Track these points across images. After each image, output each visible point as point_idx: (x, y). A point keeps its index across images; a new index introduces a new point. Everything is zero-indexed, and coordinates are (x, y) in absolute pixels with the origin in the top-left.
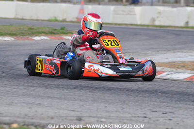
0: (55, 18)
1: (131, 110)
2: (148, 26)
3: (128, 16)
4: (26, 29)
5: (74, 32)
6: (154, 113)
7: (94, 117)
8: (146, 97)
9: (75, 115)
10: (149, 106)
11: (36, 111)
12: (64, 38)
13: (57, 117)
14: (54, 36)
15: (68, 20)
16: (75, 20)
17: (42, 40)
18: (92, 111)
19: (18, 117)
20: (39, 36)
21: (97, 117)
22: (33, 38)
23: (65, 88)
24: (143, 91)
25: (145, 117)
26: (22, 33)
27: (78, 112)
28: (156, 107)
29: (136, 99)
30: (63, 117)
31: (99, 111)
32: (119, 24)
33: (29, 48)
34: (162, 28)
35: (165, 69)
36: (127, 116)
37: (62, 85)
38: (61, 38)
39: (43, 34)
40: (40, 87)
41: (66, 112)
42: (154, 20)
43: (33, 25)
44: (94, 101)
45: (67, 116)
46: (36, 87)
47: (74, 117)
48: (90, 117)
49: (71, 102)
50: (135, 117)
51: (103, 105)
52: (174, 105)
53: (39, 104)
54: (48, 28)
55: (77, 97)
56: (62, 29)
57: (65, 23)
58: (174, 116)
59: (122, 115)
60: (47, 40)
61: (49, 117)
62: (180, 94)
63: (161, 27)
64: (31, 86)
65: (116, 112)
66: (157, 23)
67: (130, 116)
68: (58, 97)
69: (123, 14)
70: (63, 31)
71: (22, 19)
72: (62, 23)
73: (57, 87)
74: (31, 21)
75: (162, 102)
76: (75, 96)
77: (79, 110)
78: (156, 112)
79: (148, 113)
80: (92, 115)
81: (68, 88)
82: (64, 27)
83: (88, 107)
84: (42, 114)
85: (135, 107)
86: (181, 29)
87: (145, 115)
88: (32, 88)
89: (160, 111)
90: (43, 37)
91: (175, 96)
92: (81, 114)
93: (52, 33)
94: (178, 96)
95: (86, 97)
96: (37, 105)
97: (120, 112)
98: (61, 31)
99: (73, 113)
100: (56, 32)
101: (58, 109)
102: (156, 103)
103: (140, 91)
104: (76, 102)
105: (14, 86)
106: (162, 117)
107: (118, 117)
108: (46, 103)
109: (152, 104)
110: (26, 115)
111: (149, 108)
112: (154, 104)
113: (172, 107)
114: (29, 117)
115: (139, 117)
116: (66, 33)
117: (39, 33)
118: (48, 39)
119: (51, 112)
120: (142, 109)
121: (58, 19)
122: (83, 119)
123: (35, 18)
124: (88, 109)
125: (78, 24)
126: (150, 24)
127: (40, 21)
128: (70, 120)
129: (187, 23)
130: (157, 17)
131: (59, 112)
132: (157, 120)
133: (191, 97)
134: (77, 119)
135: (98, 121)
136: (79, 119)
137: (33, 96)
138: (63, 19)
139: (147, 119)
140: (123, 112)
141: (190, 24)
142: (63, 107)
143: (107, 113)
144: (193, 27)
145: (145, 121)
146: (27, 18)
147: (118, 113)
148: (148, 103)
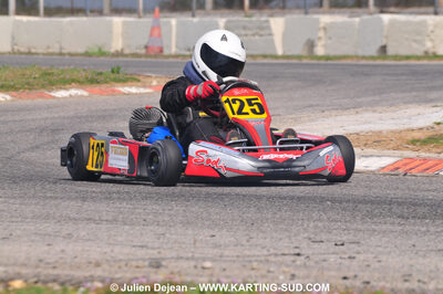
0: (100, 49)
1: (268, 240)
2: (299, 57)
3: (257, 37)
4: (37, 75)
5: (141, 78)
6: (316, 245)
7: (188, 259)
8: (298, 212)
9: (147, 257)
10: (306, 230)
11: (63, 251)
12: (119, 92)
13: (107, 261)
14: (97, 88)
15: (127, 51)
16: (143, 51)
17: (71, 96)
18: (184, 246)
19: (24, 265)
20: (66, 89)
21: (193, 258)
22: (53, 94)
23: (124, 199)
24: (292, 198)
25: (298, 255)
26: (28, 84)
27: (153, 248)
28: (322, 231)
29: (278, 216)
30: (120, 260)
31: (197, 245)
33: (45, 115)
34: (329, 62)
36: (257, 253)
37: (118, 192)
38: (114, 91)
39: (73, 84)
40: (69, 198)
41: (126, 250)
42: (311, 45)
43: (52, 66)
44: (187, 223)
45: (129, 260)
46: (61, 198)
47: (144, 260)
48: (179, 258)
49: (138, 228)
50: (276, 255)
51: (208, 232)
52: (360, 227)
53: (70, 236)
54: (85, 70)
55: (151, 217)
56: (113, 72)
57: (121, 59)
58: (359, 249)
59: (247, 253)
60: (82, 96)
61: (90, 263)
62: (372, 202)
63: (327, 58)
64: (51, 197)
65: (236, 245)
66: (320, 51)
67: (265, 252)
68: (110, 218)
70: (116, 75)
71: (29, 53)
72: (115, 59)
73: (106, 198)
74: (47, 57)
75: (334, 220)
76: (148, 214)
77: (156, 245)
78: (322, 242)
79: (304, 244)
80: (184, 255)
81: (131, 199)
82: (119, 68)
83: (174, 237)
84: (76, 257)
85: (275, 235)
86: (371, 62)
87: (297, 251)
88: (53, 202)
89: (329, 241)
90: (73, 92)
91: (360, 206)
92: (159, 253)
93: (93, 81)
94: (369, 207)
95: (170, 216)
96: (64, 237)
97: (242, 245)
98: (112, 76)
99: (141, 253)
100: (100, 78)
101: (110, 244)
102: (320, 224)
103: (285, 198)
104: (152, 228)
105: (14, 198)
106: (333, 253)
107: (238, 256)
108: (84, 233)
109: (312, 225)
110: (41, 261)
111: (306, 235)
112: (316, 227)
113: (356, 230)
114: (48, 263)
115: (284, 254)
116: (124, 81)
117: (65, 83)
118: (85, 93)
119: (95, 252)
120: (289, 237)
121: (105, 49)
122: (164, 263)
123: (57, 51)
124: (175, 242)
125: (149, 60)
126: (305, 53)
127: (67, 57)
128: (137, 267)
129: (383, 49)
130: (320, 38)
131: (112, 251)
132: (324, 260)
133: (395, 207)
134: (151, 266)
135: (196, 267)
136: (157, 265)
137: (54, 218)
138: (117, 51)
139: (302, 258)
140: (251, 246)
141: (391, 51)
142: (120, 239)
143: (215, 251)
144: (396, 57)
145: (298, 263)
146: (40, 51)
147: (239, 247)
148: (302, 225)
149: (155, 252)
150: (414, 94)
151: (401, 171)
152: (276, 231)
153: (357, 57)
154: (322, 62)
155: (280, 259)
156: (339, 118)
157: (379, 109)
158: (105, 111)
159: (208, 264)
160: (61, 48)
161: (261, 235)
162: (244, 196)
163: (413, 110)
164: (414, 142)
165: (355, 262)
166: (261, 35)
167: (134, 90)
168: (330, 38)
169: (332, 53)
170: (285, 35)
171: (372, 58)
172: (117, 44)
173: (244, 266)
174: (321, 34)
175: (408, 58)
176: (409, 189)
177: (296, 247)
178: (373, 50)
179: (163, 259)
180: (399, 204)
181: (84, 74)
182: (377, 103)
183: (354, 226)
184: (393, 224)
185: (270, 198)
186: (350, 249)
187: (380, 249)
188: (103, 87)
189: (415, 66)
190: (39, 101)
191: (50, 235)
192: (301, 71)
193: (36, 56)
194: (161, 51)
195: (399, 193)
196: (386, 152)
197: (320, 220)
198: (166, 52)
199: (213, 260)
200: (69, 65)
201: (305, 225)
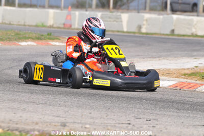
0: (42, 24)
1: (116, 116)
2: (134, 33)
3: (115, 23)
4: (13, 35)
5: (61, 38)
6: (137, 120)
7: (78, 123)
8: (130, 104)
9: (60, 121)
10: (133, 113)
11: (21, 116)
12: (51, 44)
13: (41, 122)
14: (40, 42)
15: (55, 26)
16: (62, 26)
17: (28, 45)
18: (77, 117)
19: (3, 122)
20: (26, 42)
21: (81, 123)
22: (20, 43)
23: (50, 94)
24: (128, 98)
25: (129, 124)
26: (9, 38)
27: (63, 117)
28: (141, 114)
29: (121, 106)
30: (47, 122)
31: (83, 117)
33: (16, 53)
34: (148, 36)
36: (110, 122)
37: (48, 91)
38: (48, 44)
39: (30, 40)
40: (25, 92)
41: (50, 118)
42: (140, 27)
43: (20, 31)
44: (78, 107)
45: (51, 122)
46: (21, 92)
47: (58, 123)
48: (75, 122)
49: (56, 107)
50: (119, 123)
51: (88, 111)
52: (158, 112)
53: (24, 109)
54: (35, 33)
55: (62, 103)
56: (48, 35)
57: (52, 29)
58: (158, 123)
59: (106, 122)
60: (33, 45)
61: (33, 122)
62: (164, 101)
63: (147, 34)
65: (101, 118)
66: (144, 30)
67: (114, 122)
68: (44, 102)
69: (110, 21)
71: (10, 24)
72: (49, 29)
73: (42, 93)
75: (146, 109)
76: (61, 101)
77: (64, 116)
78: (140, 118)
79: (132, 119)
80: (77, 121)
81: (54, 94)
82: (51, 33)
83: (73, 112)
84: (27, 120)
85: (119, 114)
86: (167, 37)
87: (129, 122)
88: (17, 93)
89: (144, 118)
90: (29, 43)
91: (159, 103)
92: (65, 120)
93: (38, 38)
94: (162, 104)
95: (71, 103)
96: (22, 110)
97: (104, 118)
98: (48, 37)
99: (57, 119)
100: (42, 37)
101: (43, 114)
102: (140, 110)
103: (124, 97)
104: (62, 108)
106: (146, 124)
107: (102, 123)
108: (31, 109)
109: (136, 110)
110: (11, 120)
111: (133, 115)
112: (138, 111)
113: (157, 114)
114: (14, 122)
115: (123, 123)
116: (53, 39)
117: (26, 38)
118: (35, 44)
119: (36, 118)
120: (126, 116)
121: (45, 24)
123: (23, 23)
124: (73, 115)
125: (65, 30)
126: (137, 31)
127: (27, 27)
128: (55, 126)
129: (173, 31)
130: (144, 25)
131: (44, 118)
132: (141, 127)
133: (174, 104)
134: (61, 125)
135: (82, 127)
136: (64, 125)
137: (18, 101)
138: (50, 26)
139: (131, 125)
140: (108, 118)
141: (176, 32)
142: (48, 112)
143: (92, 120)
144: (178, 35)
145: (129, 128)
146: (15, 23)
147: (102, 119)
148: (132, 110)
149: (63, 119)
150: (186, 52)
151: (178, 88)
152: (120, 112)
153: (161, 34)
154: (145, 35)
155: (121, 125)
156: (151, 62)
157: (170, 58)
158: (43, 52)
159: (87, 126)
160: (25, 22)
161: (113, 114)
162: (106, 95)
163: (185, 60)
164: (185, 75)
165: (155, 129)
166: (117, 22)
167: (57, 44)
168: (149, 25)
169: (149, 31)
170: (128, 22)
171: (167, 35)
172: (51, 22)
173: (104, 128)
174: (145, 22)
175: (184, 36)
176: (181, 96)
177: (129, 121)
178: (168, 32)
179: (67, 123)
180: (177, 103)
181: (34, 35)
182: (169, 56)
183: (156, 112)
184: (173, 112)
185: (118, 97)
186: (153, 123)
187: (167, 123)
188: (44, 41)
189: (187, 39)
190: (13, 46)
191: (15, 109)
192: (135, 39)
193: (13, 26)
194: (71, 26)
195: (177, 98)
196: (172, 79)
197: (140, 108)
198: (73, 27)
199: (90, 124)
200: (28, 30)
201: (133, 111)
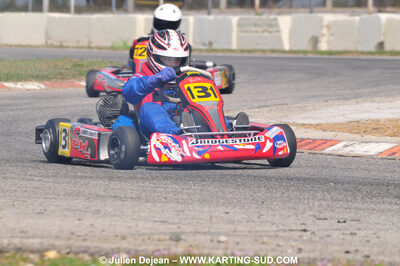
0: (125, 44)
1: (277, 217)
2: (304, 52)
3: (266, 34)
4: (69, 66)
6: (320, 222)
7: (204, 233)
8: (304, 191)
9: (168, 231)
10: (311, 209)
11: (92, 225)
13: (132, 234)
18: (201, 222)
19: (58, 237)
21: (209, 233)
23: (147, 179)
24: (299, 179)
25: (305, 230)
26: (60, 74)
27: (173, 224)
28: (326, 209)
29: (286, 195)
30: (143, 234)
31: (213, 220)
32: (249, 51)
33: (75, 102)
34: (332, 57)
35: (340, 135)
36: (266, 228)
40: (97, 178)
41: (149, 225)
42: (315, 41)
43: (82, 58)
44: (203, 201)
45: (152, 234)
46: (91, 178)
47: (165, 234)
48: (197, 233)
50: (285, 231)
51: (222, 209)
52: (360, 206)
53: (98, 211)
55: (171, 195)
58: (360, 226)
59: (258, 228)
61: (117, 236)
62: (371, 184)
63: (330, 53)
64: (81, 177)
65: (248, 222)
66: (323, 46)
67: (276, 229)
68: (134, 196)
69: (256, 32)
71: (61, 46)
73: (131, 178)
74: (77, 50)
75: (336, 200)
76: (169, 193)
77: (176, 221)
78: (326, 219)
79: (310, 221)
80: (202, 230)
81: (153, 179)
83: (192, 213)
84: (104, 231)
85: (283, 212)
86: (369, 57)
87: (303, 227)
88: (83, 181)
89: (332, 218)
91: (360, 187)
92: (179, 228)
95: (188, 194)
96: (93, 213)
97: (253, 221)
99: (162, 228)
101: (135, 219)
102: (324, 203)
103: (292, 179)
104: (171, 205)
105: (49, 177)
106: (337, 230)
107: (250, 232)
108: (111, 209)
109: (317, 203)
110: (72, 234)
111: (311, 213)
112: (320, 205)
113: (357, 208)
114: (79, 236)
115: (292, 230)
119: (121, 226)
120: (297, 215)
121: (129, 44)
122: (182, 237)
123: (85, 44)
124: (193, 218)
126: (310, 48)
127: (95, 50)
128: (159, 240)
129: (381, 45)
130: (323, 35)
131: (137, 226)
132: (328, 236)
133: (392, 188)
134: (171, 239)
135: (212, 241)
136: (177, 238)
137: (84, 196)
139: (308, 233)
140: (262, 222)
141: (388, 47)
142: (143, 215)
143: (229, 226)
144: (392, 53)
145: (305, 238)
146: (70, 44)
147: (250, 223)
148: (308, 204)
149: (175, 227)
151: (397, 156)
152: (284, 209)
153: (357, 52)
154: (325, 56)
155: (287, 234)
156: (341, 107)
157: (378, 99)
159: (223, 238)
160: (90, 42)
161: (270, 212)
162: (255, 177)
165: (356, 238)
166: (270, 32)
168: (332, 35)
169: (334, 49)
170: (292, 33)
171: (370, 53)
173: (256, 240)
174: (325, 31)
177: (303, 224)
178: (371, 47)
179: (182, 233)
180: (396, 186)
182: (375, 94)
183: (355, 205)
184: (390, 203)
185: (279, 179)
186: (352, 226)
190: (70, 90)
191: (80, 211)
192: (307, 64)
193: (67, 49)
195: (396, 176)
196: (383, 138)
197: (323, 199)
199: (227, 235)
200: (98, 57)
201: (311, 204)
